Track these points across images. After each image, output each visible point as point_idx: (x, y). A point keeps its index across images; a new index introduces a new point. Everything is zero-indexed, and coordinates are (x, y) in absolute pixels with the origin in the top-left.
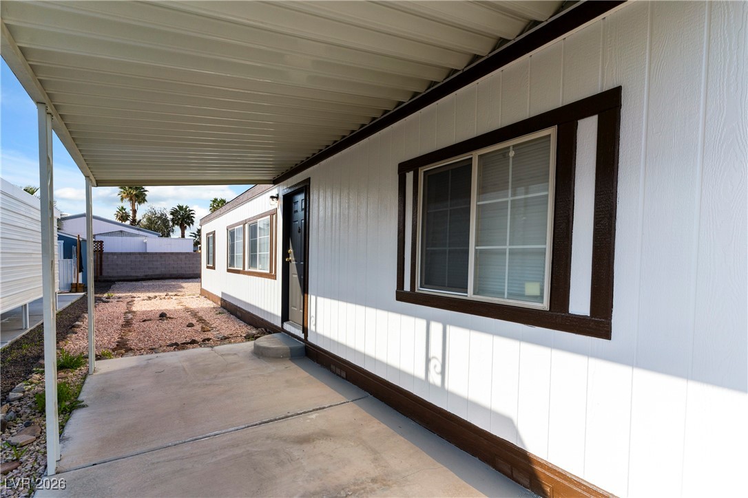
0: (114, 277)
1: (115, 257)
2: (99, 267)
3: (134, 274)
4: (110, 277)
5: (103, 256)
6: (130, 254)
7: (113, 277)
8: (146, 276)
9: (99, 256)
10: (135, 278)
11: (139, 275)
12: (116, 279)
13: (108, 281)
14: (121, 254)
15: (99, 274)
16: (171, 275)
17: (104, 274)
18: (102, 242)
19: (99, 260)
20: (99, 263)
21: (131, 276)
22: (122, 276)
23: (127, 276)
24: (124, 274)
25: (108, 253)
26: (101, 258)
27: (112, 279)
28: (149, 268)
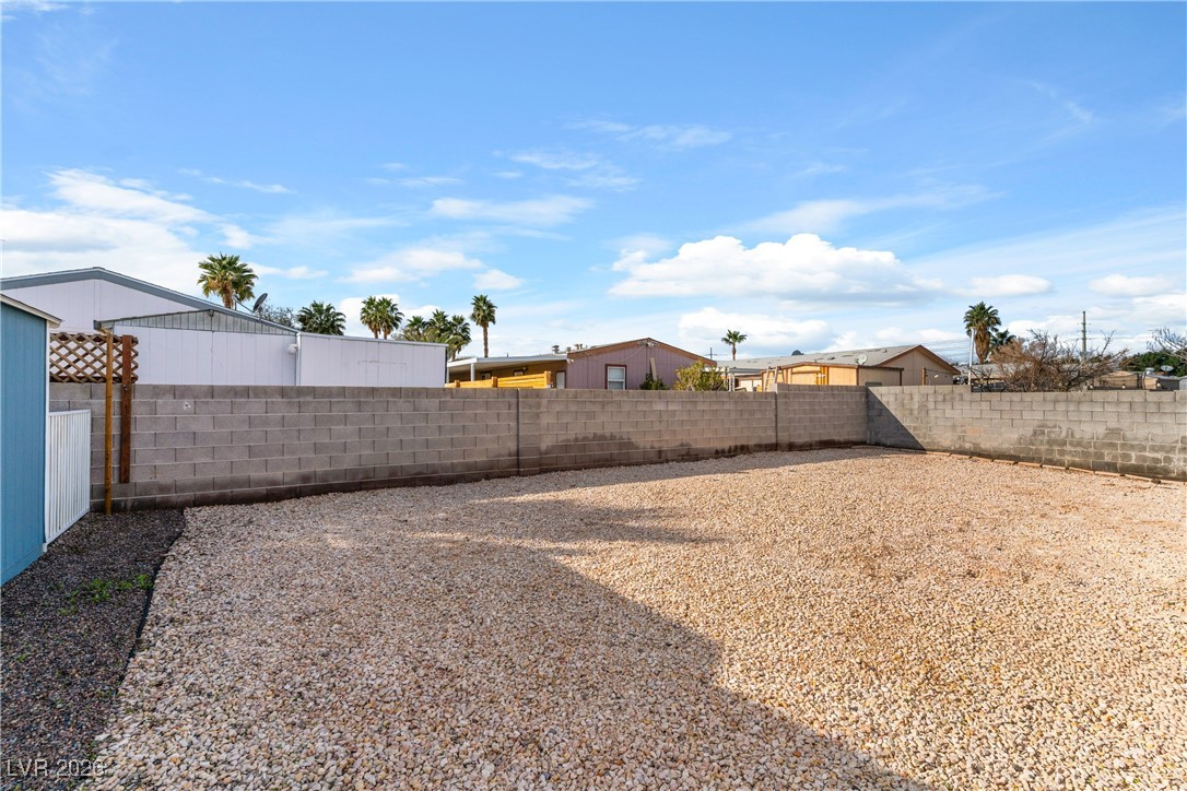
0: (183, 489)
1: (187, 404)
2: (115, 449)
3: (256, 474)
4: (163, 489)
5: (136, 401)
6: (247, 392)
7: (176, 488)
8: (305, 478)
9: (116, 399)
10: (263, 489)
11: (278, 475)
12: (189, 495)
13: (153, 506)
14: (212, 391)
15: (114, 480)
16: (393, 471)
17: (139, 476)
18: (131, 341)
19: (115, 419)
20: (115, 431)
21: (248, 482)
22: (214, 484)
23: (234, 483)
24: (222, 475)
25: (157, 391)
26: (126, 409)
27: (173, 496)
28: (316, 448)
